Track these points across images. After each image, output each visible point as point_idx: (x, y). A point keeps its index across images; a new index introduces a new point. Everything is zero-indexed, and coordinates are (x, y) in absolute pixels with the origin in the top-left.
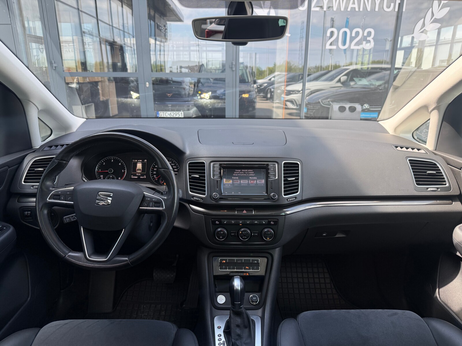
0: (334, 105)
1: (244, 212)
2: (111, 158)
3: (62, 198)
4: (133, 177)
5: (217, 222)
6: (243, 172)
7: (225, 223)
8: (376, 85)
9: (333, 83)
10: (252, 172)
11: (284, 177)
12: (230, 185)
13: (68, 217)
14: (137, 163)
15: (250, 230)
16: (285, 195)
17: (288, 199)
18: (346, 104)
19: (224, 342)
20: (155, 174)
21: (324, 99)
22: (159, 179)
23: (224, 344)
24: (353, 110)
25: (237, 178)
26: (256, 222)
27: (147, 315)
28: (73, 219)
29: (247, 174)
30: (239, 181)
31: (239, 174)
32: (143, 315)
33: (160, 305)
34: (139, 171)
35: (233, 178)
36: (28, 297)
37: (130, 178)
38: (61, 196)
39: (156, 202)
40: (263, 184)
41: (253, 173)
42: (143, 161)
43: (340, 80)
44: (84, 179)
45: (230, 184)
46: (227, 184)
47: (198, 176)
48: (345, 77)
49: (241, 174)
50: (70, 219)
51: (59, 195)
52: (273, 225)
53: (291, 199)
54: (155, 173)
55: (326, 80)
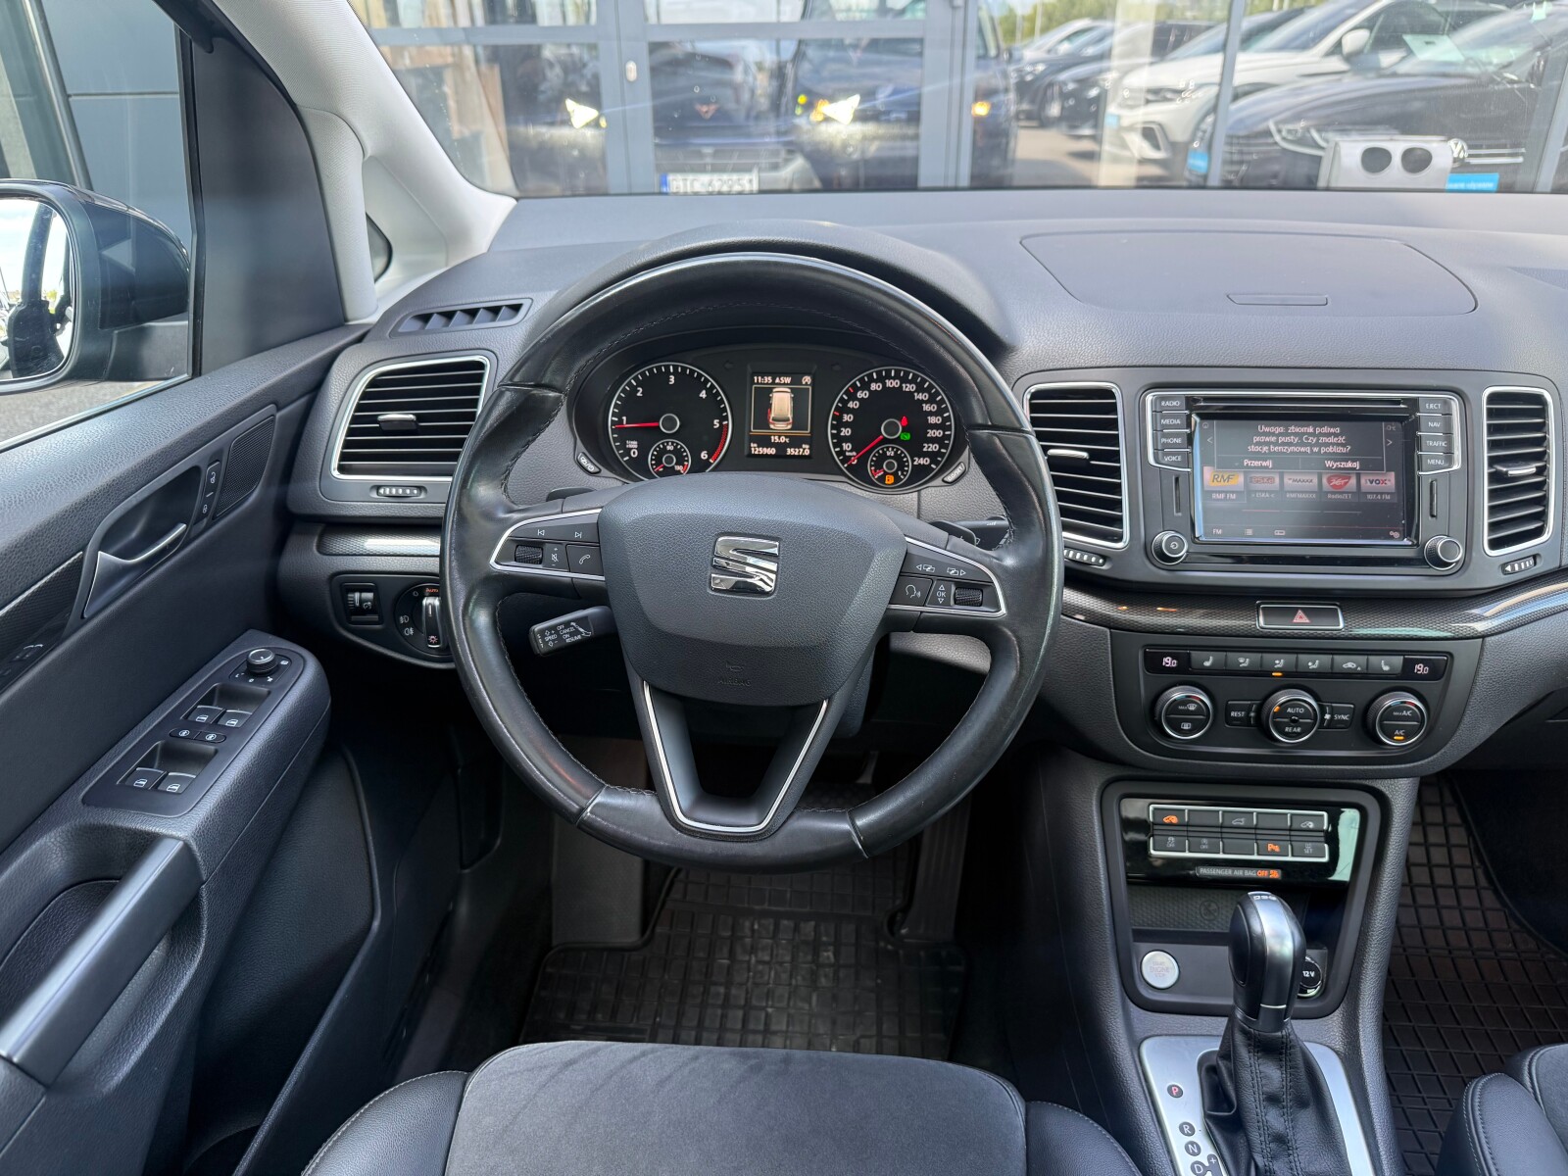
0: (1341, 144)
1: (1297, 620)
2: (667, 367)
3: (554, 557)
4: (756, 450)
5: (1168, 662)
6: (1295, 434)
7: (1207, 664)
8: (1490, 63)
9: (1313, 59)
10: (1335, 435)
11: (1492, 461)
12: (1234, 496)
13: (550, 629)
14: (770, 390)
15: (1317, 698)
16: (1495, 544)
17: (1506, 564)
18: (1391, 140)
19: (1213, 1161)
20: (846, 439)
21: (1285, 121)
22: (863, 460)
23: (1213, 1168)
24: (1417, 161)
25: (1269, 463)
26: (1350, 665)
27: (767, 958)
28: (572, 634)
29: (1311, 445)
30: (1277, 480)
31: (1276, 444)
32: (753, 959)
33: (813, 923)
34: (781, 426)
35: (1246, 462)
36: (372, 917)
37: (746, 453)
38: (547, 547)
39: (961, 585)
40: (1388, 493)
41: (1342, 439)
42: (796, 381)
43: (1339, 44)
44: (584, 461)
45: (1233, 492)
46: (1220, 492)
47: (1085, 455)
48: (1363, 36)
49: (1284, 444)
50: (560, 637)
51: (538, 544)
52: (1422, 677)
53: (1520, 566)
54: (846, 432)
55: (1282, 47)
